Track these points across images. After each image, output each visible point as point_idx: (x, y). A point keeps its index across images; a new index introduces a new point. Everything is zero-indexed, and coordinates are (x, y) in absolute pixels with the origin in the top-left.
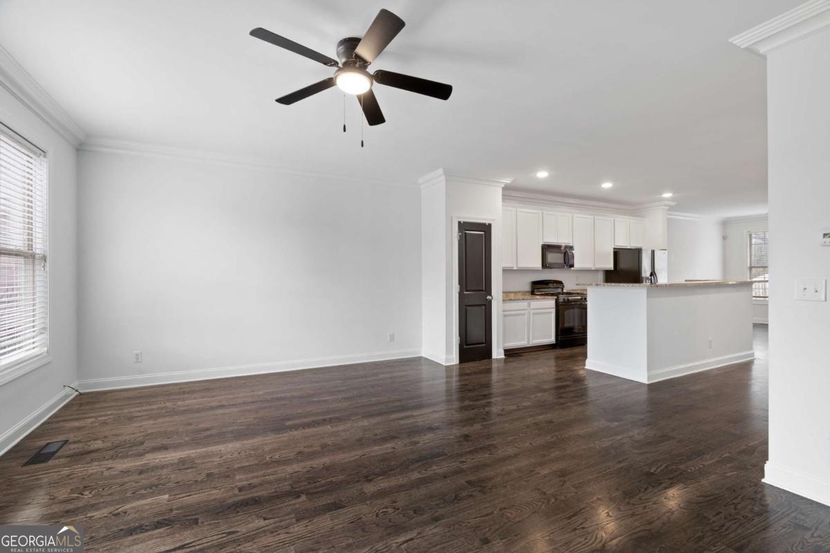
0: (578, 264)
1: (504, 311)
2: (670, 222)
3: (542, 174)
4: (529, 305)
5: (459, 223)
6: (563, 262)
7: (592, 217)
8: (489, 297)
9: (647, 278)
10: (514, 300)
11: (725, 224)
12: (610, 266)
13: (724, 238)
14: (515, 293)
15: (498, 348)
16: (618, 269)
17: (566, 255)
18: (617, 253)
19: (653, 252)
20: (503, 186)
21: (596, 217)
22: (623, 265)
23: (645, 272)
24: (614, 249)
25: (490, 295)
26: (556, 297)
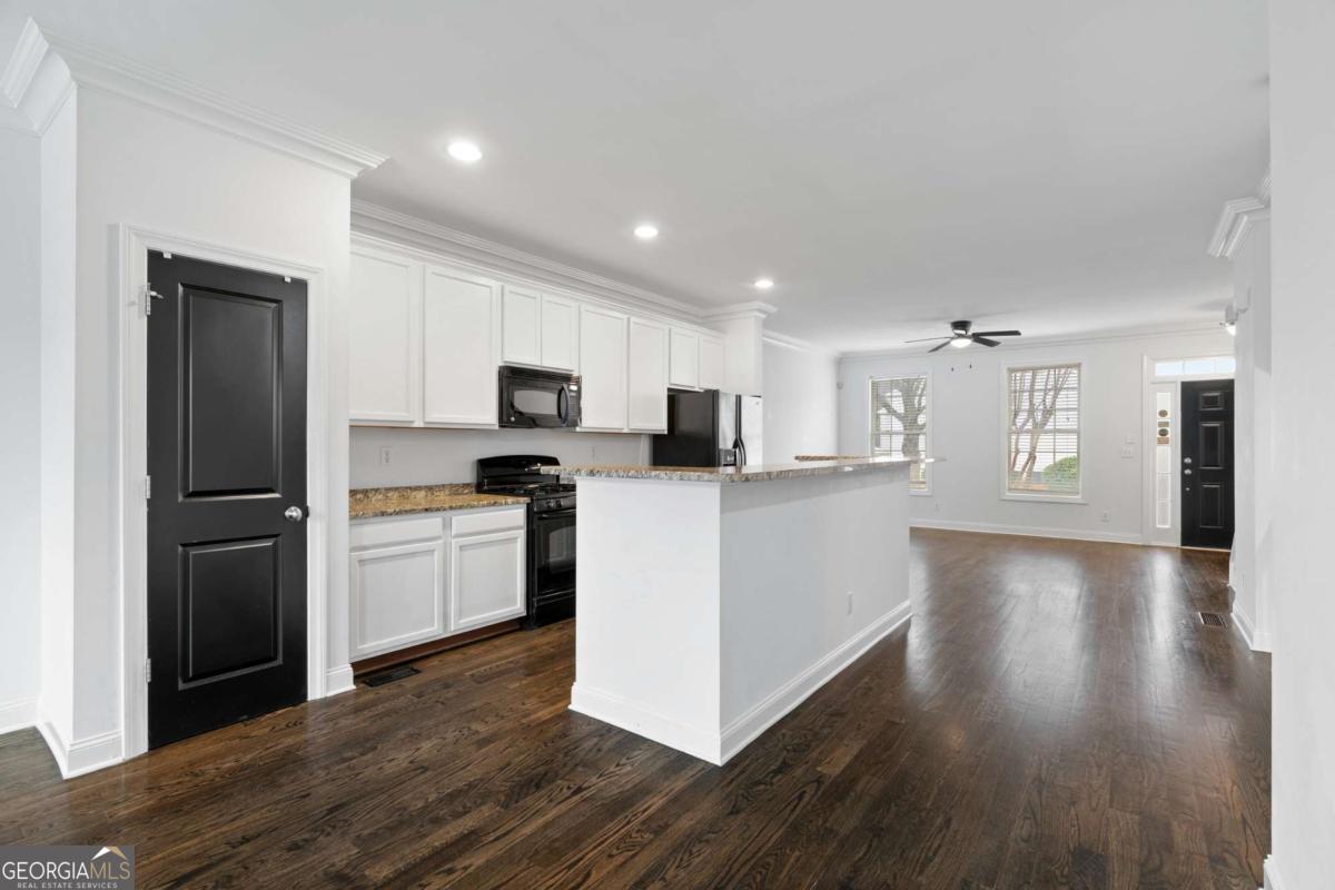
0: (590, 419)
1: (353, 549)
2: (768, 350)
3: (465, 151)
4: (447, 525)
5: (155, 257)
6: (555, 412)
7: (626, 316)
8: (294, 512)
9: (727, 452)
10: (397, 513)
11: (842, 362)
12: (661, 425)
13: (839, 386)
14: (430, 489)
15: (330, 662)
16: (676, 433)
17: (563, 395)
18: (675, 398)
19: (739, 398)
20: (354, 173)
21: (633, 319)
22: (685, 425)
23: (725, 439)
24: (669, 390)
25: (301, 502)
26: (527, 500)
